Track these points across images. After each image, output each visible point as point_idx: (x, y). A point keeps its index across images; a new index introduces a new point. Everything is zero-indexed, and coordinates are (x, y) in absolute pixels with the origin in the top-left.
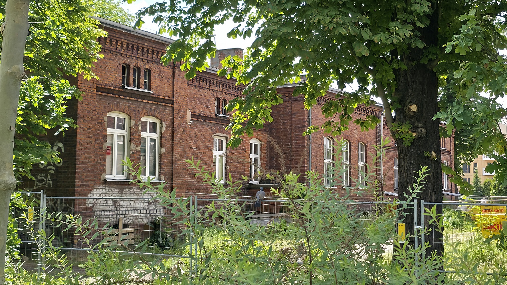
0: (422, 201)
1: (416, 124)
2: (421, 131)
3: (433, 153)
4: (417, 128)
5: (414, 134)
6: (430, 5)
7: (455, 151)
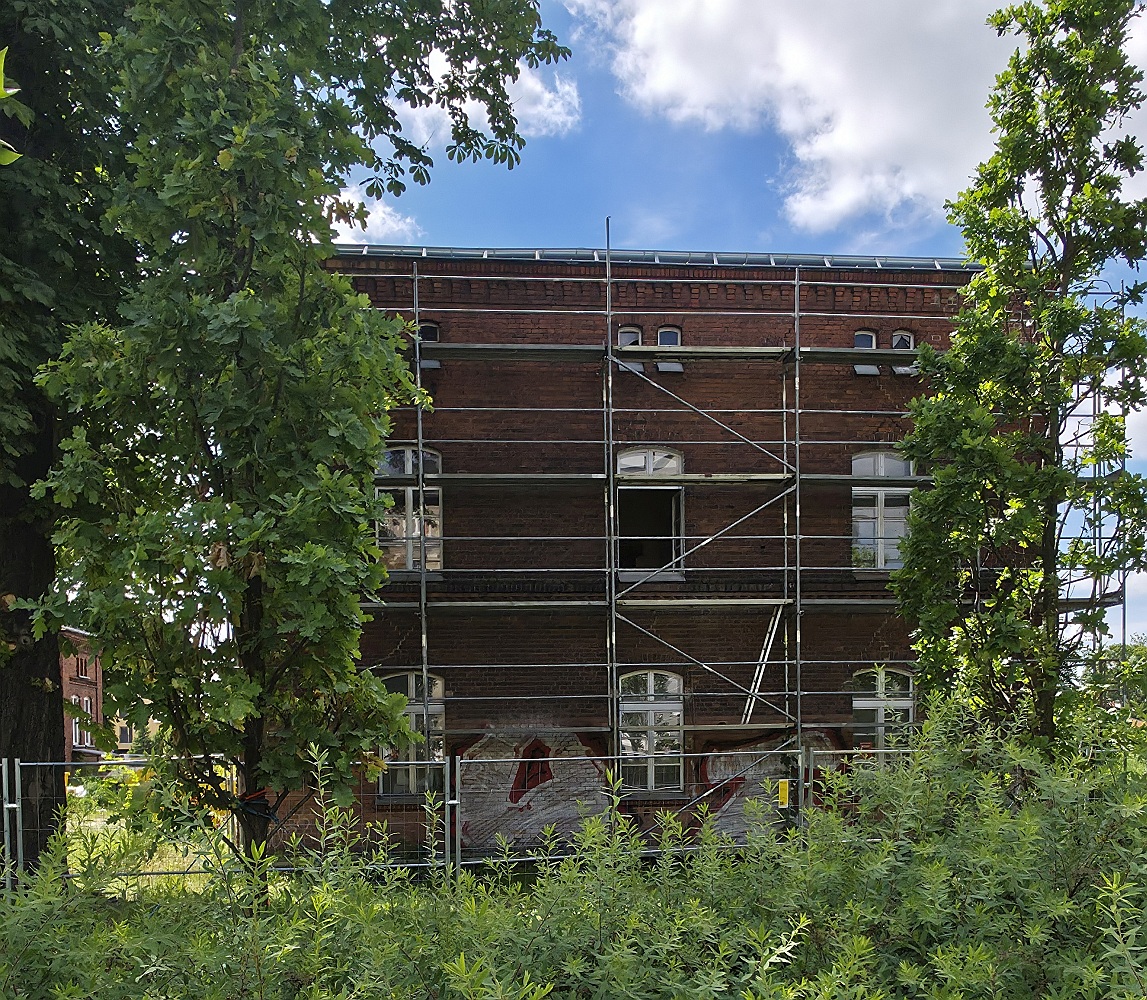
0: (17, 760)
1: (15, 630)
2: (25, 641)
3: (47, 679)
4: (18, 636)
5: (12, 647)
6: (30, 417)
7: (104, 681)
